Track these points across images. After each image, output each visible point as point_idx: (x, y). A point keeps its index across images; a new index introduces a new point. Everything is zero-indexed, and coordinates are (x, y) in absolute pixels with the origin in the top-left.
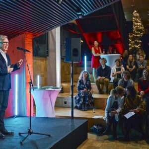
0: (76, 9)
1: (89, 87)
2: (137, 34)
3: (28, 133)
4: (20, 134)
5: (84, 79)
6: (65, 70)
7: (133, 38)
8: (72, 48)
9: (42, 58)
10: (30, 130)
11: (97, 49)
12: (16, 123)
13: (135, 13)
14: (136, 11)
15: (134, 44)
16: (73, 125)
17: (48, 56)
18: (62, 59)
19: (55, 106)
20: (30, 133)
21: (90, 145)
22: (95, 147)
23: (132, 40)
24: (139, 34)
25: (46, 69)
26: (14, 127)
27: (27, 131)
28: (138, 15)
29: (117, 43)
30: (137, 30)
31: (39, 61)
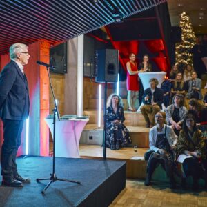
0: (112, 8)
1: (122, 117)
2: (186, 44)
3: (51, 179)
4: (38, 180)
5: (114, 105)
6: (88, 93)
7: (181, 50)
8: (107, 63)
9: (59, 76)
10: (52, 175)
11: (134, 64)
12: (28, 165)
13: (184, 15)
14: (184, 13)
15: (181, 58)
16: (107, 169)
17: (66, 72)
18: (85, 77)
20: (53, 179)
21: (130, 197)
22: (137, 199)
23: (179, 53)
24: (188, 45)
25: (63, 91)
26: (28, 171)
27: (50, 177)
28: (188, 18)
29: (158, 56)
30: (186, 39)
31: (55, 80)
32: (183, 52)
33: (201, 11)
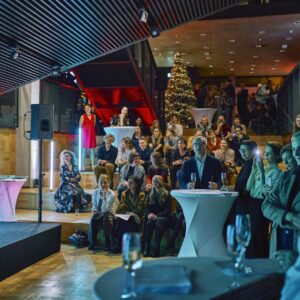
2: (178, 92)
7: (173, 99)
9: (7, 130)
11: (90, 118)
13: (178, 57)
15: (172, 108)
17: (17, 126)
19: (17, 208)
23: (171, 102)
24: (182, 92)
28: (182, 60)
29: (141, 106)
30: (179, 86)
32: (175, 100)
33: (206, 50)
